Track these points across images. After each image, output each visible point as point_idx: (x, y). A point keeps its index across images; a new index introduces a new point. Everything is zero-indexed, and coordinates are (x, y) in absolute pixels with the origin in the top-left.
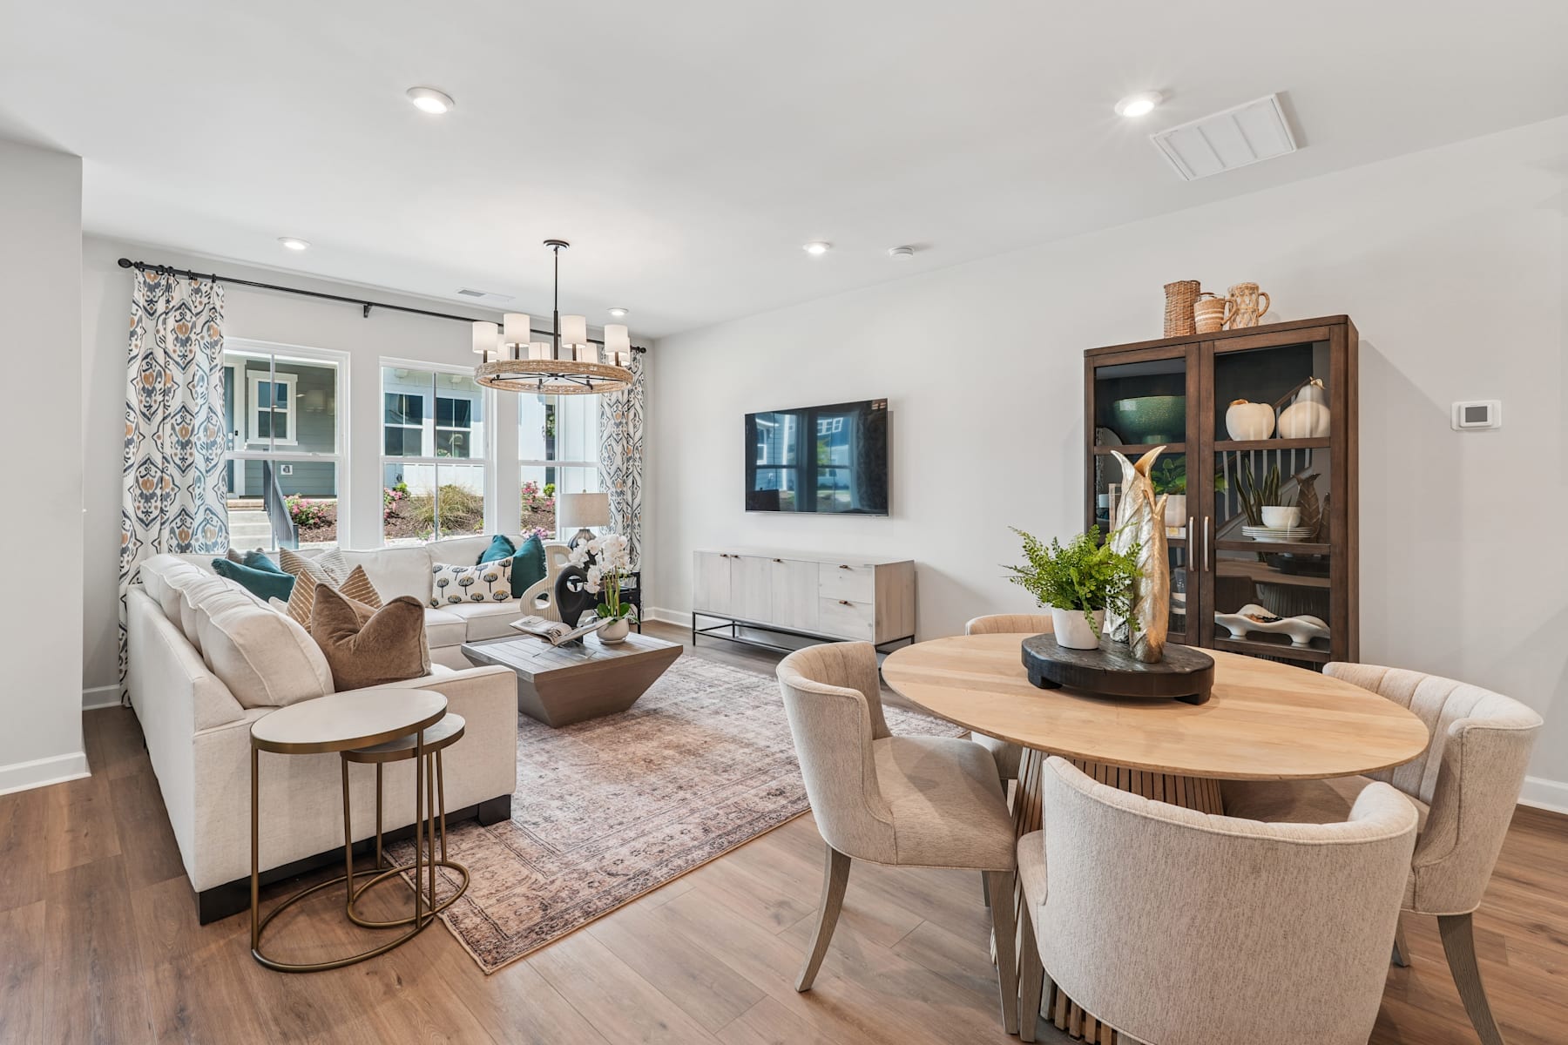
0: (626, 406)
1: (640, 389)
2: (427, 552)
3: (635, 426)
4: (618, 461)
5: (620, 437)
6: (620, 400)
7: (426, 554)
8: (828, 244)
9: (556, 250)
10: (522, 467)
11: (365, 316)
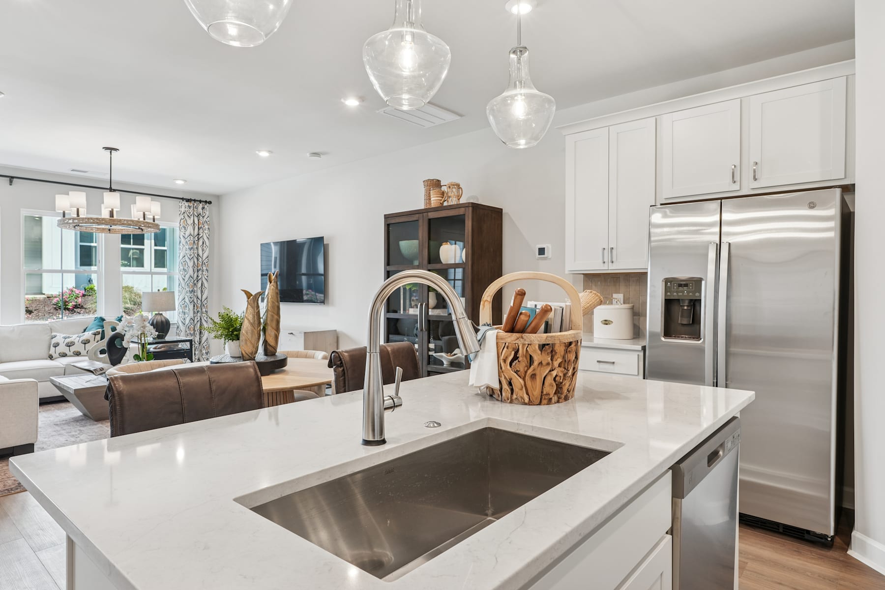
0: (196, 237)
1: (207, 227)
2: (49, 326)
3: (203, 250)
4: (191, 272)
5: (192, 256)
6: (192, 233)
7: (48, 328)
8: (270, 152)
9: (111, 152)
10: (123, 275)
11: (11, 185)
